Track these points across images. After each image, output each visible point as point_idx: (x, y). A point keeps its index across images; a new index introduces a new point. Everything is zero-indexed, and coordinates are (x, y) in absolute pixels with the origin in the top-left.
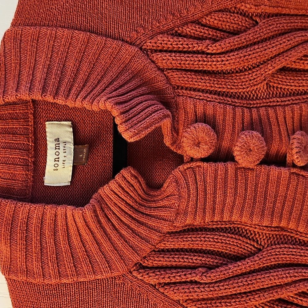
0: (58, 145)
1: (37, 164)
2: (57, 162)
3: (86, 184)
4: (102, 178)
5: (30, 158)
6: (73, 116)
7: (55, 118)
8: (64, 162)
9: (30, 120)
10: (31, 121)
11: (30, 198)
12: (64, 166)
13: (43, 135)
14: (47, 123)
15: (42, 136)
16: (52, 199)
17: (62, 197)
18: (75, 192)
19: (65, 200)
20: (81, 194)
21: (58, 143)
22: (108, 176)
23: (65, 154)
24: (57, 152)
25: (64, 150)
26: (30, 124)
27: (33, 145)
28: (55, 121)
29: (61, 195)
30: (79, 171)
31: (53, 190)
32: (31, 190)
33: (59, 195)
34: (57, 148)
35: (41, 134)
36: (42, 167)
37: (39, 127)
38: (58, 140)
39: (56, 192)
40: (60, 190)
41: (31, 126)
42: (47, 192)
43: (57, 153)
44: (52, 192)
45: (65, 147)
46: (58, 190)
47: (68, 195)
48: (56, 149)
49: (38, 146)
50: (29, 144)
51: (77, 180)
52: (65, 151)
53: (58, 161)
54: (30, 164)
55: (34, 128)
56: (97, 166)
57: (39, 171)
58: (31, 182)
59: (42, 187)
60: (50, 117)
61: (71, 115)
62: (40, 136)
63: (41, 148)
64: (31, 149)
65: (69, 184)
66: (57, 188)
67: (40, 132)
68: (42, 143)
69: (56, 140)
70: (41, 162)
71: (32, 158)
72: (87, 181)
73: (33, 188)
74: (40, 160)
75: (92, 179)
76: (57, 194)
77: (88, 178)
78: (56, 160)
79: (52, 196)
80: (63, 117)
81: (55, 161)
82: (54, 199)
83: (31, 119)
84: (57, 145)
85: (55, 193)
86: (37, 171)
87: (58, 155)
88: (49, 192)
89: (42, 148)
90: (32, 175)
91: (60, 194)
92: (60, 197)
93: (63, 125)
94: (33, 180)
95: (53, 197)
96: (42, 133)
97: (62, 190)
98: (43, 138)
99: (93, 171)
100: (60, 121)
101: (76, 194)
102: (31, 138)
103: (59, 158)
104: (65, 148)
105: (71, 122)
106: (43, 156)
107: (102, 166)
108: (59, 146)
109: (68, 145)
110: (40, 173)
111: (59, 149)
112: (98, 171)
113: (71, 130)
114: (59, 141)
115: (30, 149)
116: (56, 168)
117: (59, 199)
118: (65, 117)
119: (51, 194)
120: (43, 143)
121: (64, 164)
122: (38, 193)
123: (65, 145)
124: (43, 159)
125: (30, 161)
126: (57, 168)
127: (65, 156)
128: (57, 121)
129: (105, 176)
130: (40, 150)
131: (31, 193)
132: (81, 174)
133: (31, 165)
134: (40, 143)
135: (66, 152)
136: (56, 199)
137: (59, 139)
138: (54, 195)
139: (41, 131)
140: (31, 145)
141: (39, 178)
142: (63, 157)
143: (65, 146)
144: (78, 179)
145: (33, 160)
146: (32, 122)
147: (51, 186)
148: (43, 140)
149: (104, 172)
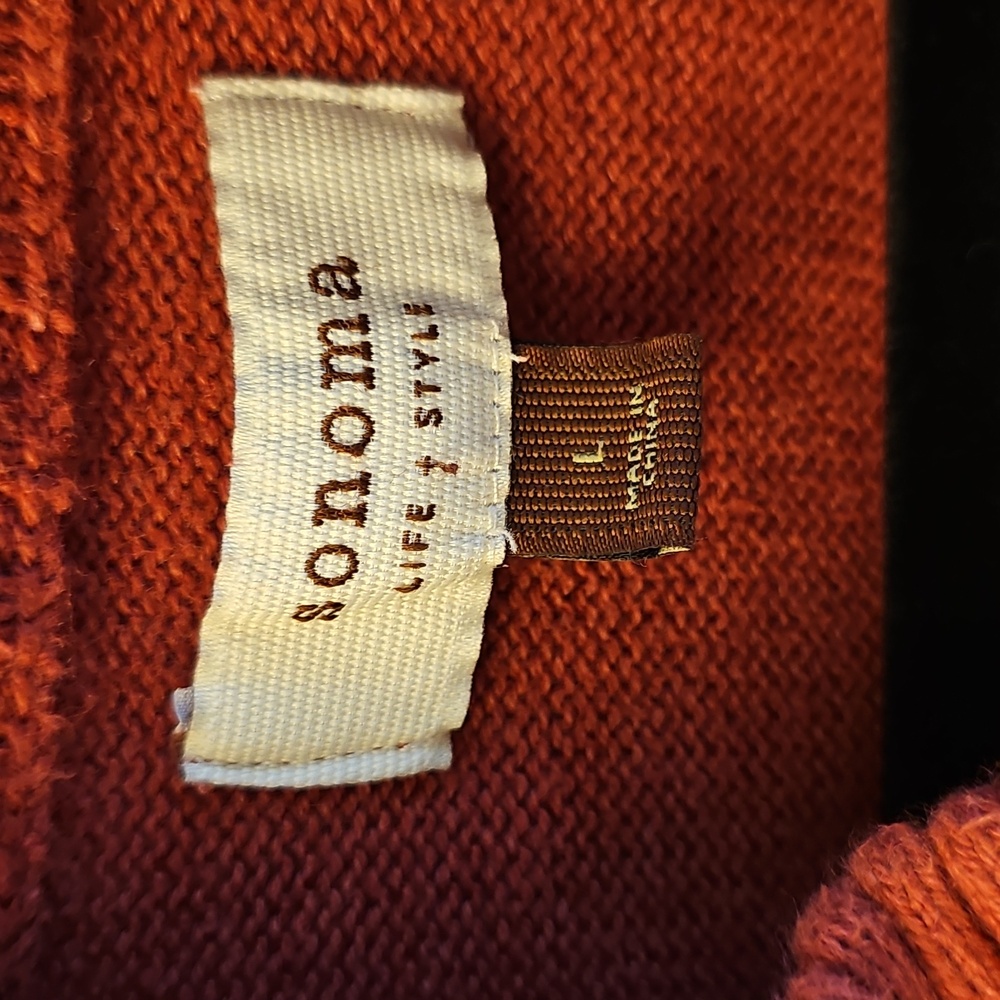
0: (355, 338)
1: (103, 546)
2: (338, 531)
3: (601, 753)
4: (754, 685)
5: (33, 475)
6: (472, 34)
7: (295, 41)
8: (417, 527)
9: (32, 39)
10: (41, 58)
11: (27, 940)
12: (411, 575)
13: (162, 225)
14: (213, 91)
15: (158, 239)
16: (262, 930)
17: (370, 903)
18: (499, 838)
19: (396, 936)
20: (557, 858)
21: (350, 310)
22: (806, 669)
23: (430, 441)
24: (342, 412)
25: (420, 388)
26: (34, 86)
27: (64, 325)
28: (294, 73)
29: (358, 883)
30: (535, 615)
31: (275, 829)
32: (38, 852)
33: (336, 884)
34: (343, 363)
35: (147, 218)
36: (149, 583)
37: (129, 131)
38: (343, 279)
39: (311, 847)
40: (347, 826)
41: (45, 105)
42: (211, 857)
43: (349, 430)
44: (264, 851)
45: (425, 360)
46: (326, 828)
47: (431, 876)
48: (331, 376)
49: (109, 346)
50: (20, 322)
51: (509, 716)
52: (428, 402)
53: (359, 515)
54: (27, 553)
55: (74, 131)
56: (704, 564)
57: (124, 619)
58: (42, 752)
59: (161, 802)
60: (246, 27)
61: (460, 31)
62: (135, 237)
63: (140, 369)
64: (44, 371)
65: (444, 759)
66: (313, 809)
67: (135, 194)
68: (155, 316)
69: (324, 279)
70: (139, 527)
71: (45, 474)
72: (615, 718)
73: (56, 816)
74: (128, 506)
75: (658, 702)
76: (316, 875)
77: (625, 685)
78: (338, 500)
79: (261, 891)
80: (381, 37)
81: (325, 513)
82: (286, 927)
83: (42, 23)
84: (340, 337)
85: (298, 866)
86: (102, 625)
87: (358, 449)
88: (237, 856)
89: (155, 371)
90: (53, 671)
91: (348, 865)
92: (347, 905)
93: (382, 120)
94: (58, 736)
95: (273, 910)
96: (161, 202)
97: (372, 823)
98: (170, 261)
99: (670, 618)
100: (345, 80)
101: (512, 858)
102: (40, 241)
103: (363, 483)
104: (427, 374)
105: (458, 101)
106: (162, 452)
107: (745, 568)
108: (366, 351)
109: (453, 342)
110: (137, 641)
111: (368, 377)
112: (712, 619)
113: (475, 175)
114: (355, 292)
115: (34, 378)
116: (323, 595)
117: (337, 920)
118: (394, 40)
119: (250, 872)
120: (164, 310)
121: (420, 546)
122: (112, 866)
123: (432, 333)
124: (160, 489)
125: (31, 515)
126: (336, 594)
127: (428, 465)
128: (319, 75)
129: (784, 665)
130: (128, 392)
131: (46, 883)
132: (557, 649)
133: (37, 564)
134: (131, 317)
135: (436, 416)
136: (312, 925)
137: (351, 268)
138: (287, 887)
139: (149, 178)
140: (37, 324)
141: (122, 700)
142: (414, 474)
143: (427, 347)
144: (522, 700)
145: (61, 505)
146: (58, 61)
147: (252, 793)
148: (169, 284)
149: (773, 620)
